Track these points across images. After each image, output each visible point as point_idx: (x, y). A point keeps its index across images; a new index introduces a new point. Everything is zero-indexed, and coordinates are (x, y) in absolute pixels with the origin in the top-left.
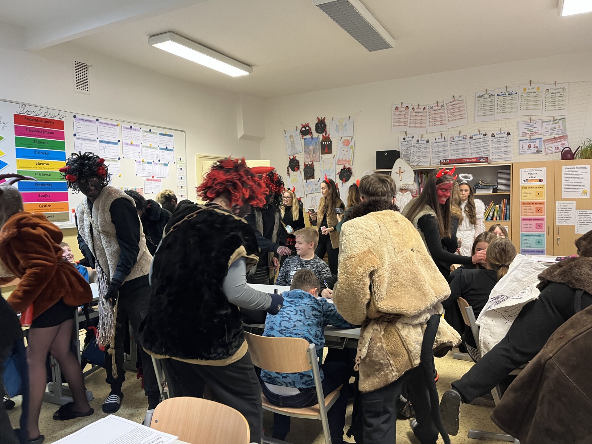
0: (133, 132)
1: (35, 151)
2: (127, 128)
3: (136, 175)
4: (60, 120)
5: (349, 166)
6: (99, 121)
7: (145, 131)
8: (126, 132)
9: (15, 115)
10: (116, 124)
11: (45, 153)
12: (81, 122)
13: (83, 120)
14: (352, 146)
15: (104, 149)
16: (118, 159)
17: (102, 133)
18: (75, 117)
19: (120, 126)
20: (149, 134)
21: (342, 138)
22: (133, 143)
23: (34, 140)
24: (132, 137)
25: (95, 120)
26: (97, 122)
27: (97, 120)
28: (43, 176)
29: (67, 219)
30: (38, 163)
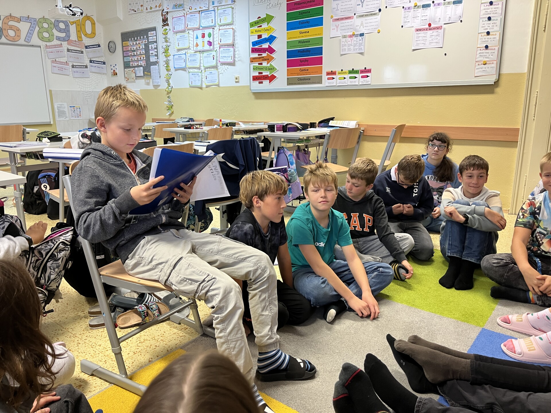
3: (402, 26)
11: (307, 22)
15: (363, 3)
16: (378, 11)
23: (300, 12)
28: (304, 44)
29: (320, 82)
30: (301, 33)
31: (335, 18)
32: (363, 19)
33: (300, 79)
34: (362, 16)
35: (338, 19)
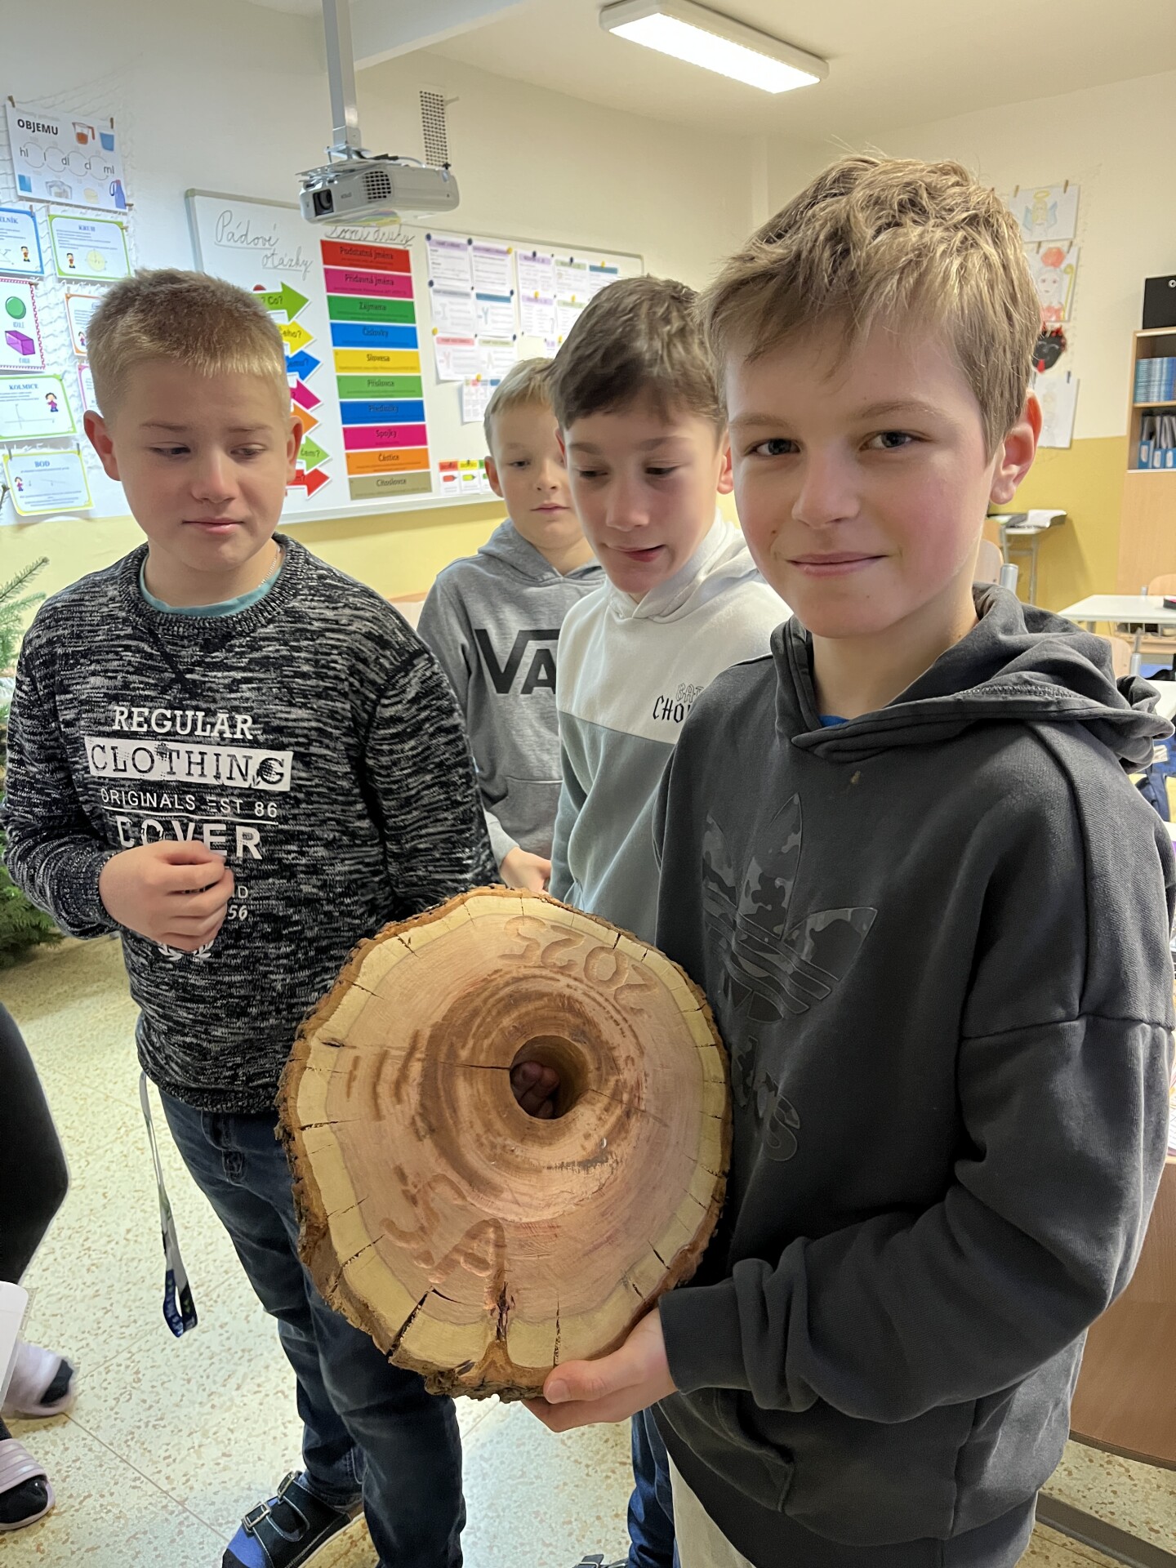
0: (538, 266)
1: (365, 327)
2: (526, 258)
4: (401, 247)
5: (1057, 325)
6: (475, 243)
7: (563, 264)
8: (526, 267)
9: (323, 243)
10: (504, 248)
11: (383, 331)
12: (442, 251)
13: (442, 244)
14: (1070, 266)
15: (486, 314)
16: (511, 339)
17: (480, 274)
18: (428, 237)
19: (513, 254)
20: (571, 271)
21: (1043, 245)
22: (540, 296)
23: (361, 301)
24: (535, 281)
25: (464, 241)
26: (470, 248)
27: (470, 242)
28: (381, 388)
29: (427, 488)
30: (371, 358)
31: (440, 335)
32: (490, 349)
33: (383, 482)
34: (488, 342)
35: (446, 341)
